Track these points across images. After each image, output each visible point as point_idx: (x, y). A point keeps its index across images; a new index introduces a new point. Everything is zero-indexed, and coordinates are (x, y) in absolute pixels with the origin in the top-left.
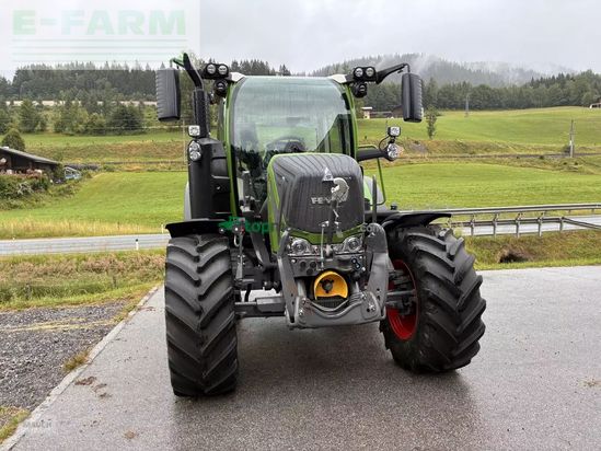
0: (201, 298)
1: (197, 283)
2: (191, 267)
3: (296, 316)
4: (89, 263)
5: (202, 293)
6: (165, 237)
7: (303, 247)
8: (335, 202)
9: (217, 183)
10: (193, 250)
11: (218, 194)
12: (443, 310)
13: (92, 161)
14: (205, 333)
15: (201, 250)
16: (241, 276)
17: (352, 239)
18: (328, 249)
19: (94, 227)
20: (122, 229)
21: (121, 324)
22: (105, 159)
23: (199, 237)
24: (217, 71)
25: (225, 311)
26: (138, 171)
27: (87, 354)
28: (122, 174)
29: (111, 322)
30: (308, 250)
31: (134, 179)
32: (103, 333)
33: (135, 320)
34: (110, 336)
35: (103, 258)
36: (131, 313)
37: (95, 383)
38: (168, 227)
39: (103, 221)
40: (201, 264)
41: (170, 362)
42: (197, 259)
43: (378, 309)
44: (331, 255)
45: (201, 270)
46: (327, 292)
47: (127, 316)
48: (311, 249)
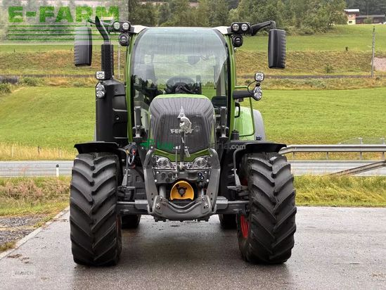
0: (94, 193)
1: (92, 184)
2: (89, 173)
3: (154, 207)
4: (7, 188)
5: (94, 190)
6: (75, 154)
7: (165, 163)
8: (183, 133)
9: (117, 114)
10: (91, 163)
11: (117, 123)
12: (263, 212)
13: (12, 73)
14: (95, 217)
15: (97, 163)
16: (126, 184)
17: (200, 159)
18: (181, 165)
19: (12, 150)
20: (42, 154)
21: (40, 229)
22: (27, 71)
23: (97, 154)
24: (121, 27)
25: (109, 204)
26: (63, 85)
27: (14, 243)
28: (45, 89)
29: (32, 228)
30: (168, 165)
31: (58, 95)
32: (25, 234)
33: (51, 226)
34: (30, 236)
35: (22, 183)
36: (48, 223)
37: (21, 258)
38: (77, 146)
39: (21, 144)
40: (95, 171)
41: (71, 235)
42: (93, 168)
43: (210, 206)
44: (183, 170)
45: (95, 176)
46: (182, 196)
47: (44, 224)
48: (171, 165)
